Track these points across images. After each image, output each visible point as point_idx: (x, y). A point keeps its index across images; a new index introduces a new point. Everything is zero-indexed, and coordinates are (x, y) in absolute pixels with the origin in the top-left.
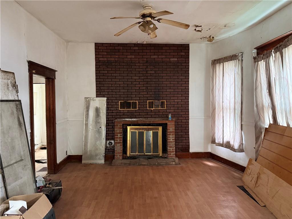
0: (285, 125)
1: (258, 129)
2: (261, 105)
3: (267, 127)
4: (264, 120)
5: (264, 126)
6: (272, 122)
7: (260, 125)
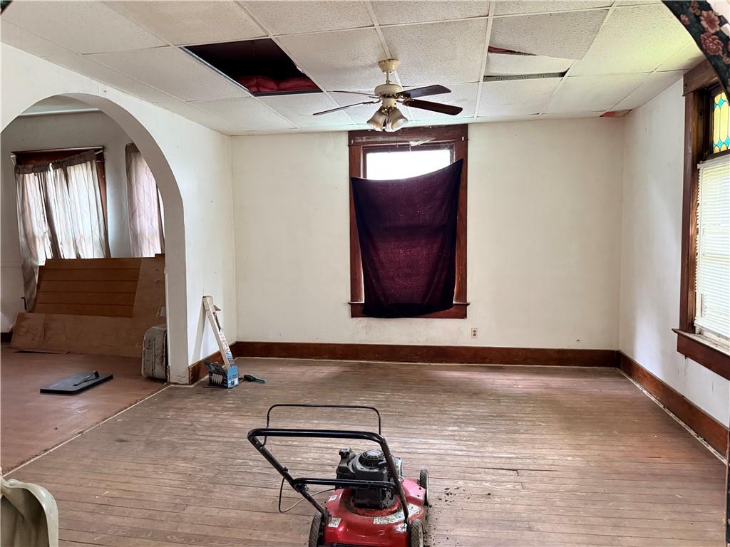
0: (74, 257)
1: (27, 270)
2: (31, 235)
3: (43, 264)
4: (37, 256)
5: (37, 264)
6: (50, 257)
7: (31, 262)
